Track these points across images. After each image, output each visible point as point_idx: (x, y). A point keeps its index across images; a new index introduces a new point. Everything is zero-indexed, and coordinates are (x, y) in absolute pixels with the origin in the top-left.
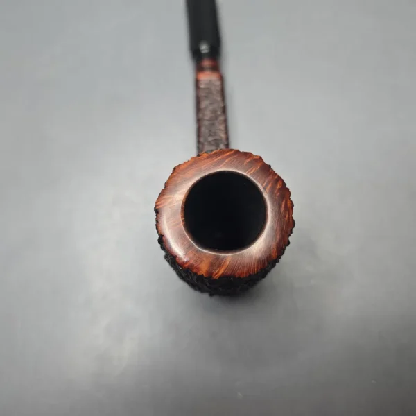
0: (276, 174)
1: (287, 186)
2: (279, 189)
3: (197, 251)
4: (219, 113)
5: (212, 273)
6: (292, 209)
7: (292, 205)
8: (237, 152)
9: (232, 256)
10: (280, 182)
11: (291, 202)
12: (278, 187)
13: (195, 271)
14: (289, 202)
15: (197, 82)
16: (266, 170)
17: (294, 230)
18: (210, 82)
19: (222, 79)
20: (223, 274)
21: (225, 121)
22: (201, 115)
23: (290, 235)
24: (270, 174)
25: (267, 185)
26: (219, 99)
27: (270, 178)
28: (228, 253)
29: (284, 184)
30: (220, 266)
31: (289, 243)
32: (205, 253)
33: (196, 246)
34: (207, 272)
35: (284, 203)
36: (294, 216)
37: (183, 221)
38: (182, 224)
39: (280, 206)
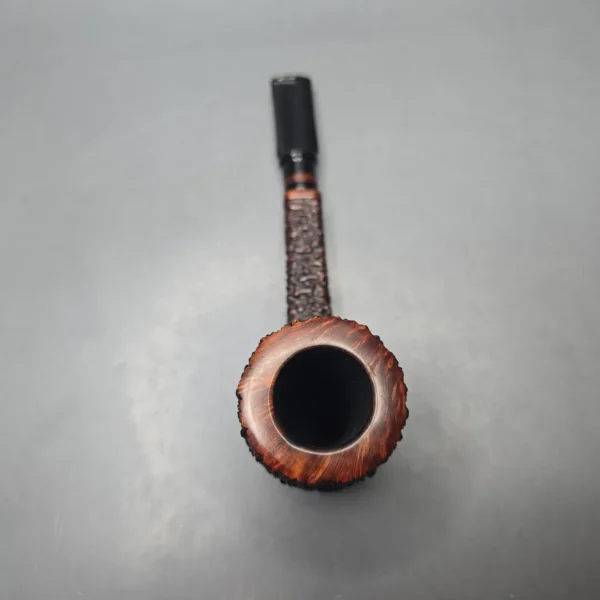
0: (385, 350)
1: (400, 365)
2: (390, 369)
3: (290, 449)
4: (315, 244)
5: (307, 477)
6: (406, 394)
7: (406, 390)
8: (339, 319)
9: (332, 456)
10: (391, 360)
11: (404, 385)
12: (389, 366)
13: (286, 474)
14: (401, 386)
15: (287, 202)
16: (374, 343)
17: (407, 421)
18: (304, 202)
19: (318, 198)
20: (320, 478)
21: (323, 255)
22: (291, 248)
23: (402, 428)
24: (379, 349)
25: (374, 365)
26: (316, 225)
27: (379, 355)
28: (327, 451)
29: (396, 362)
30: (317, 468)
31: (401, 437)
32: (299, 452)
33: (288, 443)
34: (302, 475)
35: (395, 388)
36: (409, 404)
37: (272, 410)
38: (270, 414)
39: (390, 392)
